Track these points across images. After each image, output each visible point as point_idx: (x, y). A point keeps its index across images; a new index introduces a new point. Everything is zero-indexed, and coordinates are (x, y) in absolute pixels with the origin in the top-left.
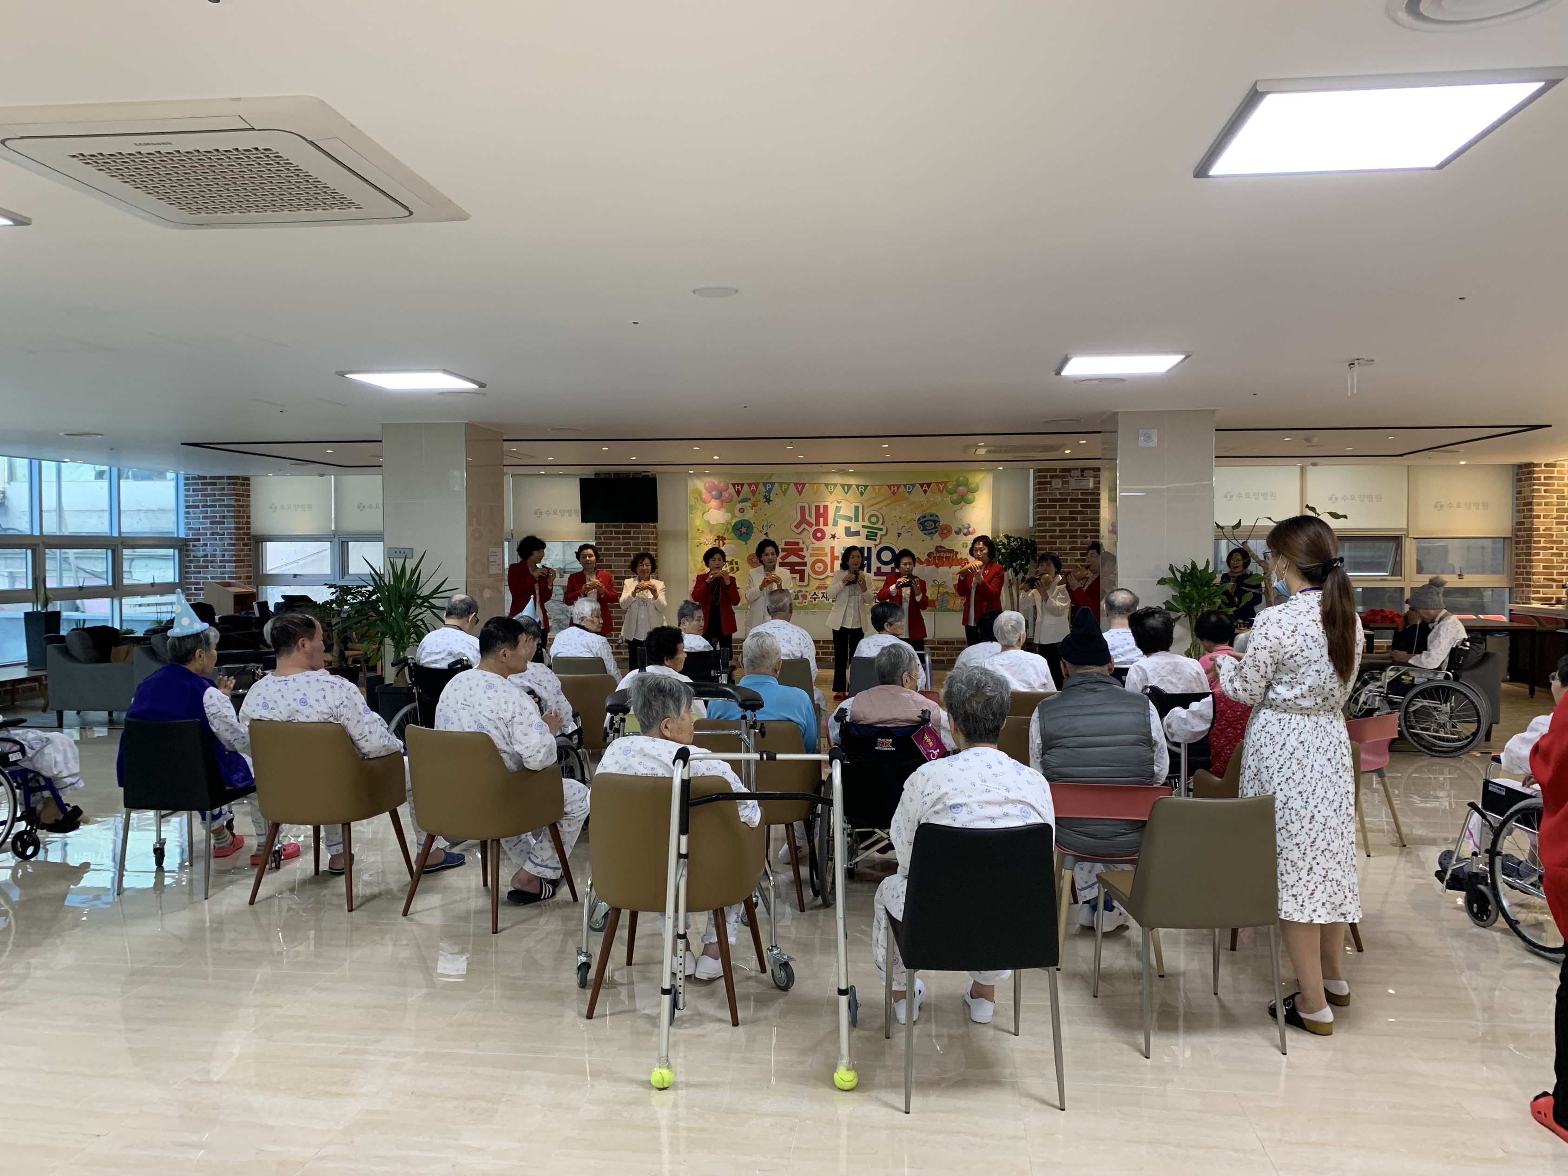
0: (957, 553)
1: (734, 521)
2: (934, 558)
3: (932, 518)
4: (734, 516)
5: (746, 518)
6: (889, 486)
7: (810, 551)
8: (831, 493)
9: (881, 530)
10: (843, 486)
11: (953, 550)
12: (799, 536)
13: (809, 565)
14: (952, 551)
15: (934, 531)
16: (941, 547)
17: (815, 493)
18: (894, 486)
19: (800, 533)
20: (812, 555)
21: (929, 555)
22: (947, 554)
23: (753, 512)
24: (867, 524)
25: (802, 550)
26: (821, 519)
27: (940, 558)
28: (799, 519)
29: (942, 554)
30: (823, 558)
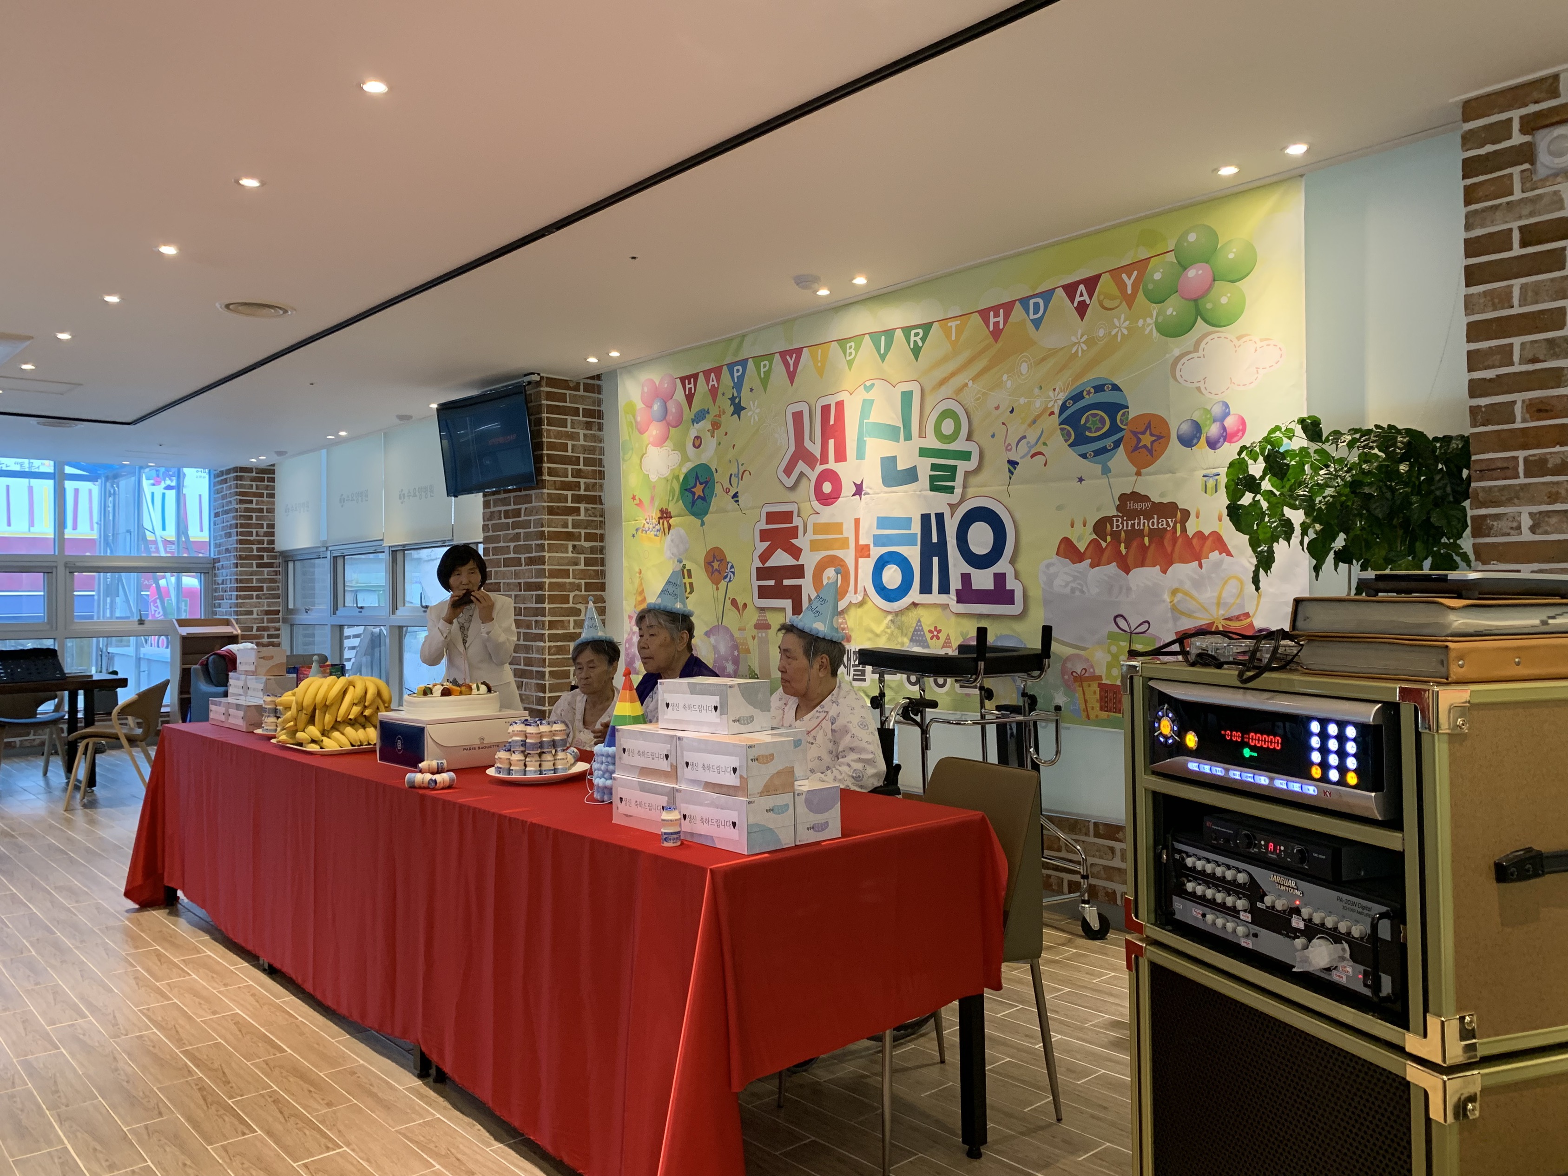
0: (1186, 514)
1: (685, 470)
2: (1116, 535)
3: (1102, 397)
4: (685, 458)
5: (703, 461)
6: (984, 314)
7: (810, 535)
8: (850, 363)
9: (966, 456)
10: (875, 336)
11: (1173, 506)
12: (792, 496)
13: (809, 572)
14: (1169, 509)
15: (1108, 442)
16: (1135, 496)
17: (821, 372)
18: (996, 309)
19: (793, 488)
20: (815, 546)
21: (1100, 527)
22: (1156, 523)
23: (713, 442)
24: (932, 443)
25: (794, 532)
26: (831, 442)
27: (1134, 535)
28: (792, 449)
29: (1143, 524)
30: (839, 553)
